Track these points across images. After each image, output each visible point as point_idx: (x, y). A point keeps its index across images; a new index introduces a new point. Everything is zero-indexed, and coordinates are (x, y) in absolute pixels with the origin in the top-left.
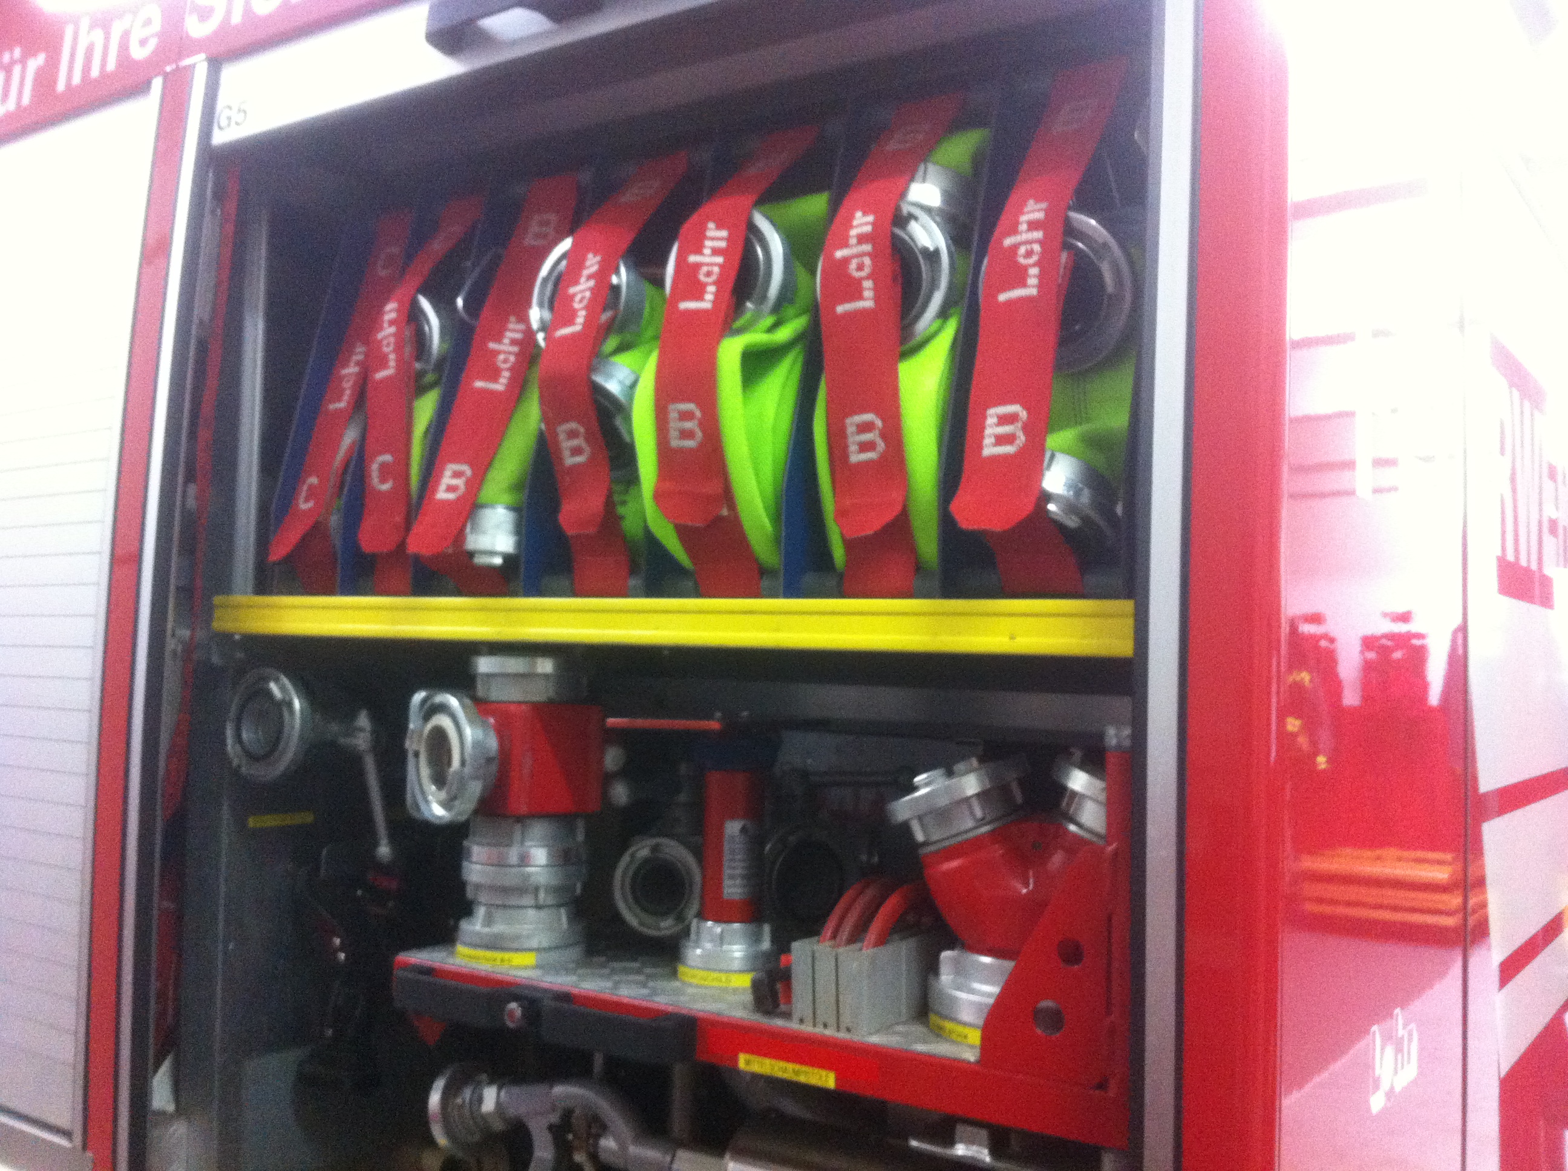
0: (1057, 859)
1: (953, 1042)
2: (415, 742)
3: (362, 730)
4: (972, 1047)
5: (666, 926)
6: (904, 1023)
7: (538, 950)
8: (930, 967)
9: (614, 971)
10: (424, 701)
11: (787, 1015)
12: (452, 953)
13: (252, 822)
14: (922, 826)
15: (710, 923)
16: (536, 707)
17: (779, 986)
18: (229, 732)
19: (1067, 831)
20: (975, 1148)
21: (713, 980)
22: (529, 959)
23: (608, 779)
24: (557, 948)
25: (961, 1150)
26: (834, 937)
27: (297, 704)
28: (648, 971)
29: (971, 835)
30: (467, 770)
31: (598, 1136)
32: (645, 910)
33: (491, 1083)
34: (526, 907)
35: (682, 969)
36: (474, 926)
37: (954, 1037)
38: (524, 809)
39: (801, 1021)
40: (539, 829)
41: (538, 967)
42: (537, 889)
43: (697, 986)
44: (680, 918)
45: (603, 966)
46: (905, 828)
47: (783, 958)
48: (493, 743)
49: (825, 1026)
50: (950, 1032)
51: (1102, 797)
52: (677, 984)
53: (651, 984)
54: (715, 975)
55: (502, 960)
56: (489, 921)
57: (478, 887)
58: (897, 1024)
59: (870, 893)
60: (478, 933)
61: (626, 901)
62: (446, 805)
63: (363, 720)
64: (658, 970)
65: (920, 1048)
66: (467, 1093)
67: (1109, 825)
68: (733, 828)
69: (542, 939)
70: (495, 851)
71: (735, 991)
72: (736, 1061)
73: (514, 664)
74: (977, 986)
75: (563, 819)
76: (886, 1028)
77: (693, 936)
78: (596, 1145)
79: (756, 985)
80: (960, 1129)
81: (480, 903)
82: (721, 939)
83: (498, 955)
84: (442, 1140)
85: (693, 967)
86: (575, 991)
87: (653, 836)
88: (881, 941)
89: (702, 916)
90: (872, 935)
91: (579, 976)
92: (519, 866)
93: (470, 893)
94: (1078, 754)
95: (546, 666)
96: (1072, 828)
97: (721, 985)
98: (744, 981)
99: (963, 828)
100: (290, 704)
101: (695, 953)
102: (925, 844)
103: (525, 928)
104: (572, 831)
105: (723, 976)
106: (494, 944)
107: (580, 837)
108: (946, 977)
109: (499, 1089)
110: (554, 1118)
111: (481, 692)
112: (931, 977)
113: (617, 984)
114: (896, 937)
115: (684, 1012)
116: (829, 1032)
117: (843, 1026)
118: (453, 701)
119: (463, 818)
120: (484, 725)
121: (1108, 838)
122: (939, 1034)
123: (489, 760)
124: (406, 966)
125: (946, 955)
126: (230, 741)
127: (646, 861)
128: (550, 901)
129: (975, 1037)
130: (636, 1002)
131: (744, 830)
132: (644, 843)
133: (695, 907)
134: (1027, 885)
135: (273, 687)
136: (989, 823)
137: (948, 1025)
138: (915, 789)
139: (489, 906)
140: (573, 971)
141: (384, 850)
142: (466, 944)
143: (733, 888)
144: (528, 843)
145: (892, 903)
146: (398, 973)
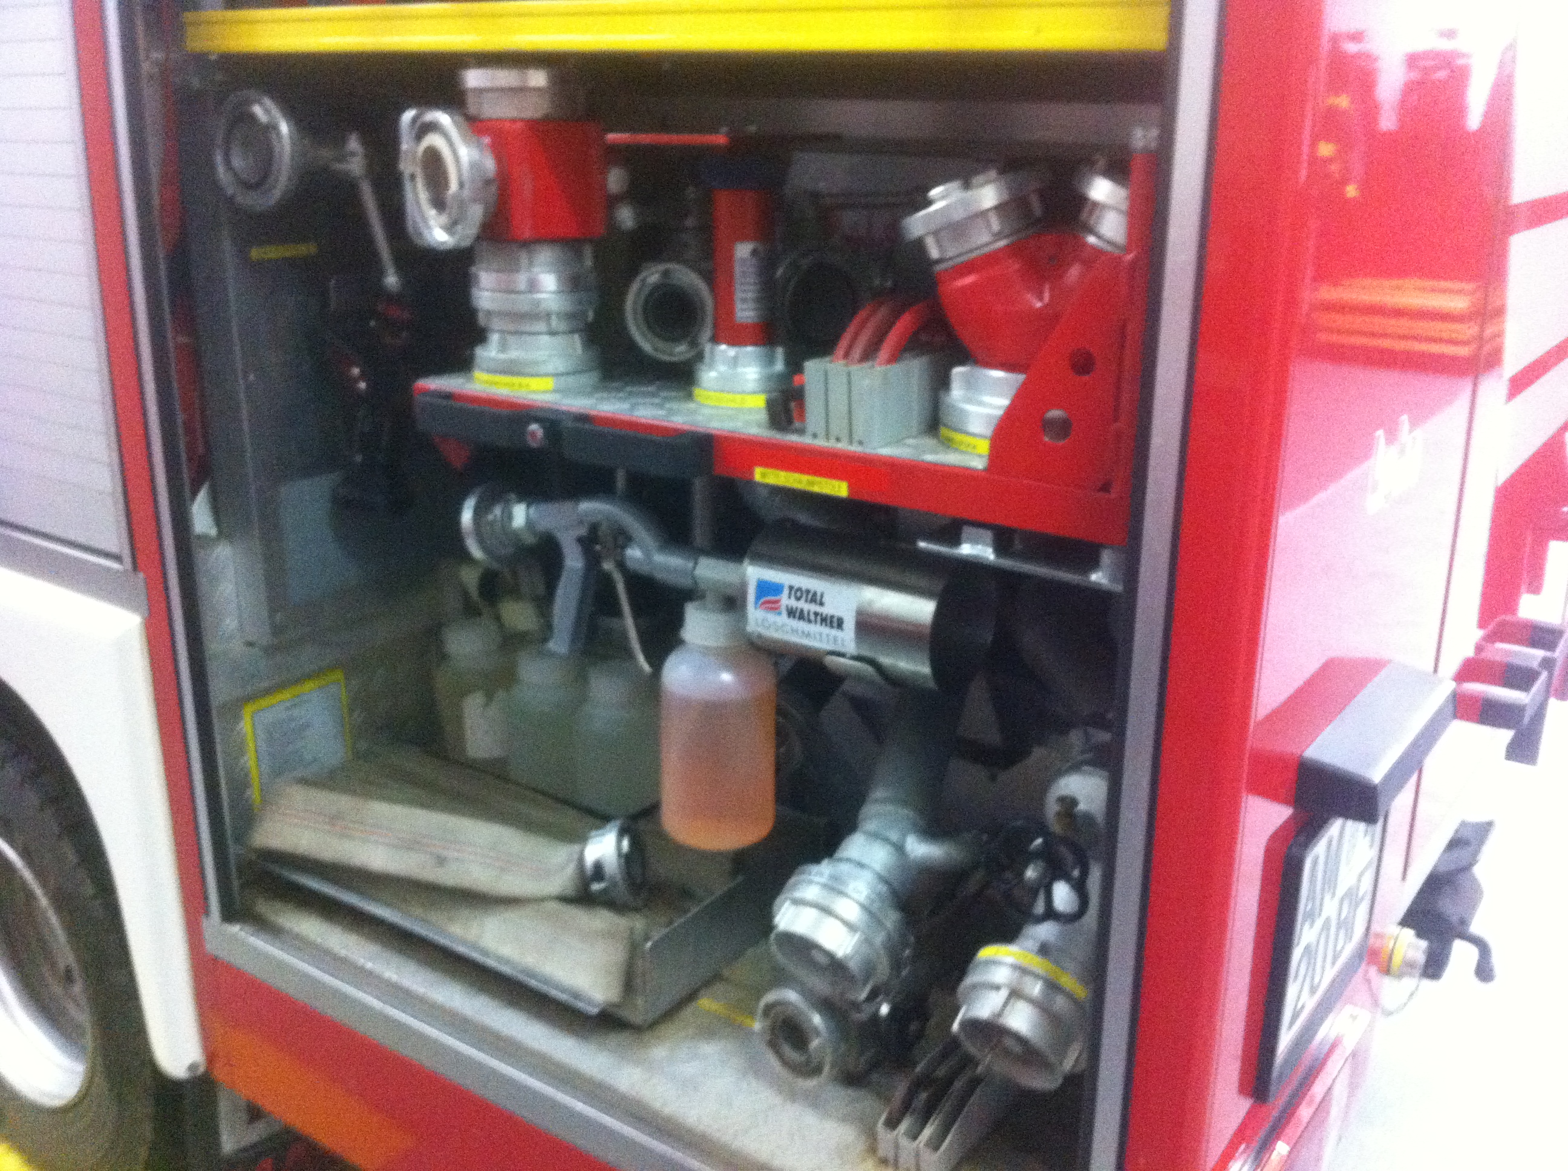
0: (1074, 272)
1: (962, 452)
2: (409, 165)
3: (353, 154)
4: (980, 456)
5: (680, 351)
6: (915, 437)
7: (556, 375)
8: (941, 382)
9: (630, 393)
10: (414, 120)
11: (801, 432)
12: (470, 379)
13: (255, 253)
14: (938, 242)
15: (723, 347)
16: (533, 125)
17: (793, 405)
18: (219, 159)
19: (1085, 244)
20: (980, 547)
21: (729, 401)
22: (548, 383)
23: (613, 202)
24: (574, 373)
25: (966, 549)
26: (846, 355)
27: (284, 128)
28: (664, 394)
29: (986, 250)
30: (466, 193)
31: (623, 547)
32: (659, 336)
33: (520, 501)
34: (539, 333)
35: (697, 392)
36: (489, 352)
37: (963, 448)
38: (527, 234)
39: (815, 436)
40: (545, 255)
41: (555, 391)
42: (548, 315)
43: (712, 407)
44: (694, 344)
45: (618, 390)
46: (919, 245)
47: (796, 378)
48: (490, 164)
49: (838, 440)
50: (961, 443)
51: (1124, 206)
52: (692, 406)
53: (668, 406)
54: (730, 396)
55: (520, 385)
56: (503, 347)
57: (489, 313)
58: (908, 437)
59: (883, 312)
60: (494, 359)
61: (638, 327)
62: (449, 228)
63: (354, 144)
64: (674, 394)
65: (929, 458)
66: (497, 511)
67: (1130, 235)
68: (743, 250)
69: (558, 364)
70: (503, 276)
71: (750, 411)
72: (752, 474)
73: (505, 77)
74: (987, 399)
75: (570, 244)
76: (899, 442)
77: (707, 360)
78: (623, 555)
79: (771, 405)
80: (967, 531)
81: (493, 331)
82: (735, 362)
83: (516, 380)
84: (476, 552)
85: (709, 390)
86: (593, 413)
87: (663, 261)
88: (894, 358)
89: (716, 339)
90: (884, 353)
91: (597, 399)
92: (530, 292)
93: (482, 320)
94: (1102, 163)
95: (538, 78)
96: (1092, 240)
97: (736, 406)
98: (759, 402)
99: (980, 242)
100: (275, 127)
101: (710, 376)
102: (938, 261)
103: (540, 355)
104: (579, 255)
105: (738, 397)
106: (511, 369)
107: (589, 262)
108: (957, 392)
109: (528, 507)
110: (583, 531)
111: (472, 109)
112: (942, 394)
113: (633, 407)
114: (907, 355)
115: (701, 430)
116: (843, 446)
117: (856, 438)
118: (443, 118)
119: (466, 243)
120: (479, 146)
121: (1128, 249)
122: (948, 444)
123: (488, 182)
124: (426, 392)
125: (958, 371)
126: (221, 169)
127: (656, 287)
128: (562, 326)
129: (984, 447)
130: (656, 423)
131: (754, 252)
132: (653, 269)
133: (707, 333)
134: (1041, 299)
135: (257, 110)
136: (1006, 237)
137: (958, 437)
138: (929, 203)
139: (502, 332)
140: (590, 394)
141: (392, 280)
142: (483, 370)
143: (746, 312)
144: (536, 270)
145: (905, 322)
146: (419, 398)
